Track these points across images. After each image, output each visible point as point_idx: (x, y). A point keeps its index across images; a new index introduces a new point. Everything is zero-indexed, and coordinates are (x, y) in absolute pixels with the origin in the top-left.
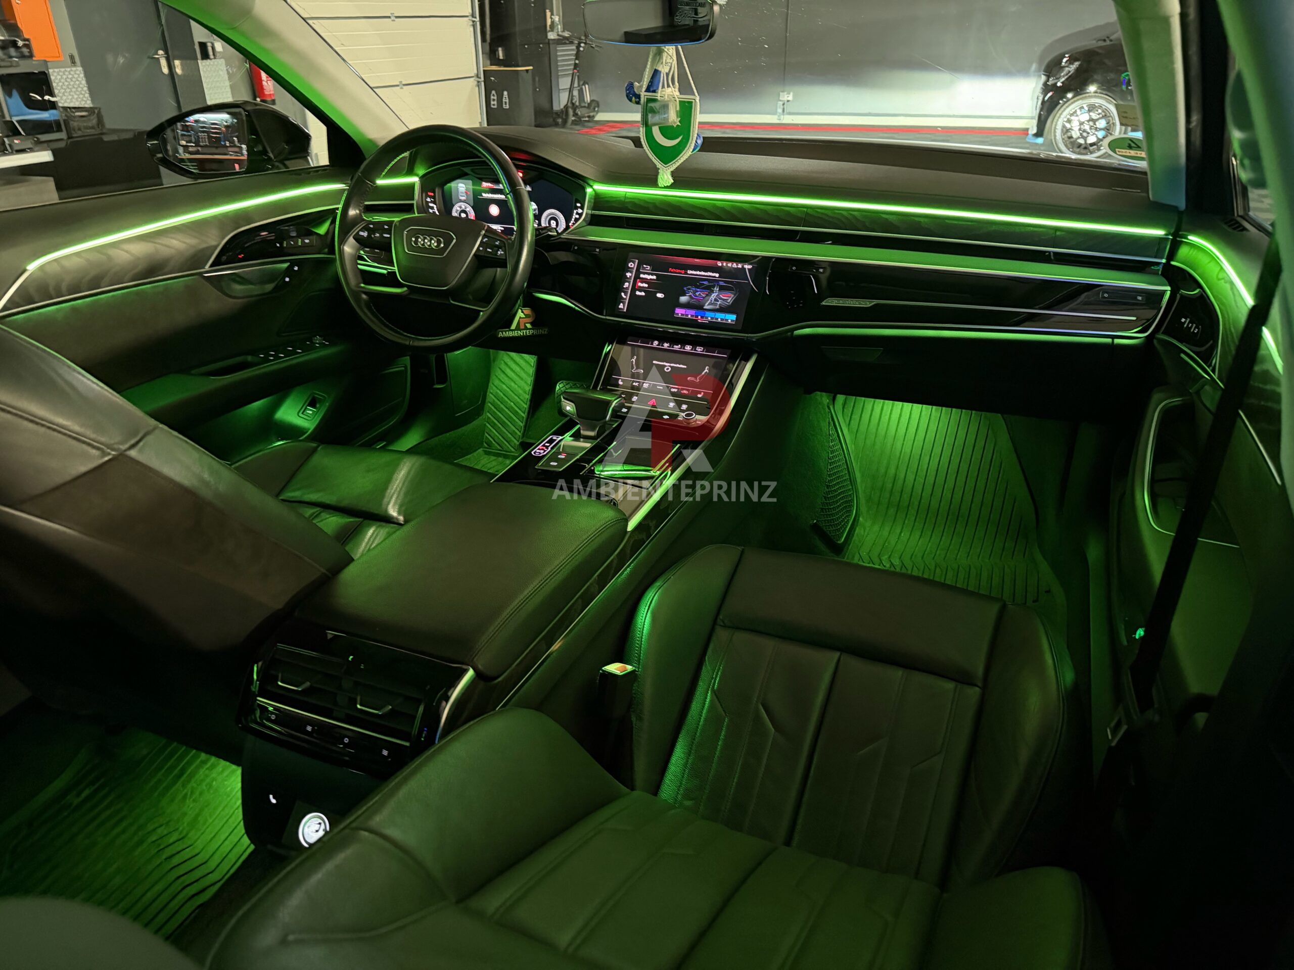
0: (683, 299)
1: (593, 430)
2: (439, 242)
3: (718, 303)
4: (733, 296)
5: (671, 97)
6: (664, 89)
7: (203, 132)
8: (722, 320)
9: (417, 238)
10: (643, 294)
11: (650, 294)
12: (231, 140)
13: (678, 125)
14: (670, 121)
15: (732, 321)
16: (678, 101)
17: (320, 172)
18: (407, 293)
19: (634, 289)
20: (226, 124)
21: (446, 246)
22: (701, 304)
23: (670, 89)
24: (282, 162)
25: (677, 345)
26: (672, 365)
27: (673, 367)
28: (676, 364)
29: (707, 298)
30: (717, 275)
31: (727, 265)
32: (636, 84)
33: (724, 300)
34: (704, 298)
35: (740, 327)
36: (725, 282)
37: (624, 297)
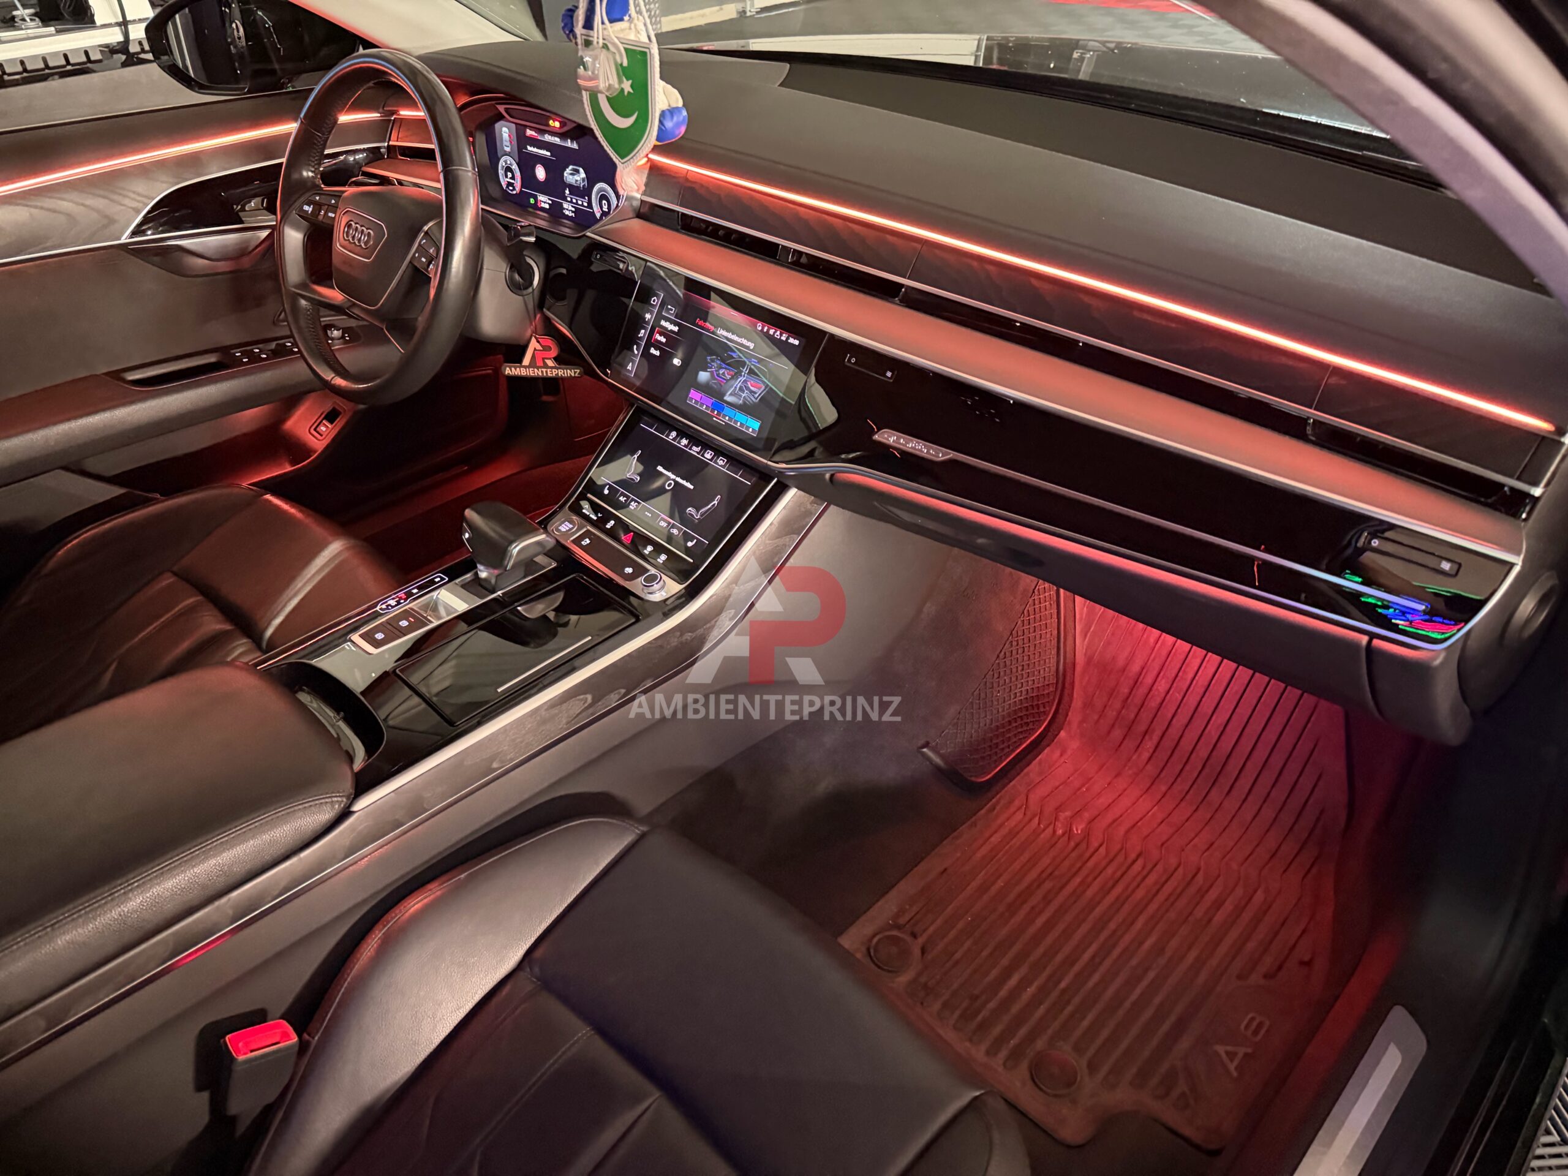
0: (703, 376)
3: (743, 395)
4: (763, 387)
8: (742, 424)
10: (657, 353)
11: (666, 357)
15: (753, 432)
19: (651, 343)
25: (698, 447)
26: (679, 479)
29: (732, 382)
30: (752, 346)
33: (752, 392)
34: (727, 381)
35: (759, 445)
37: (636, 352)
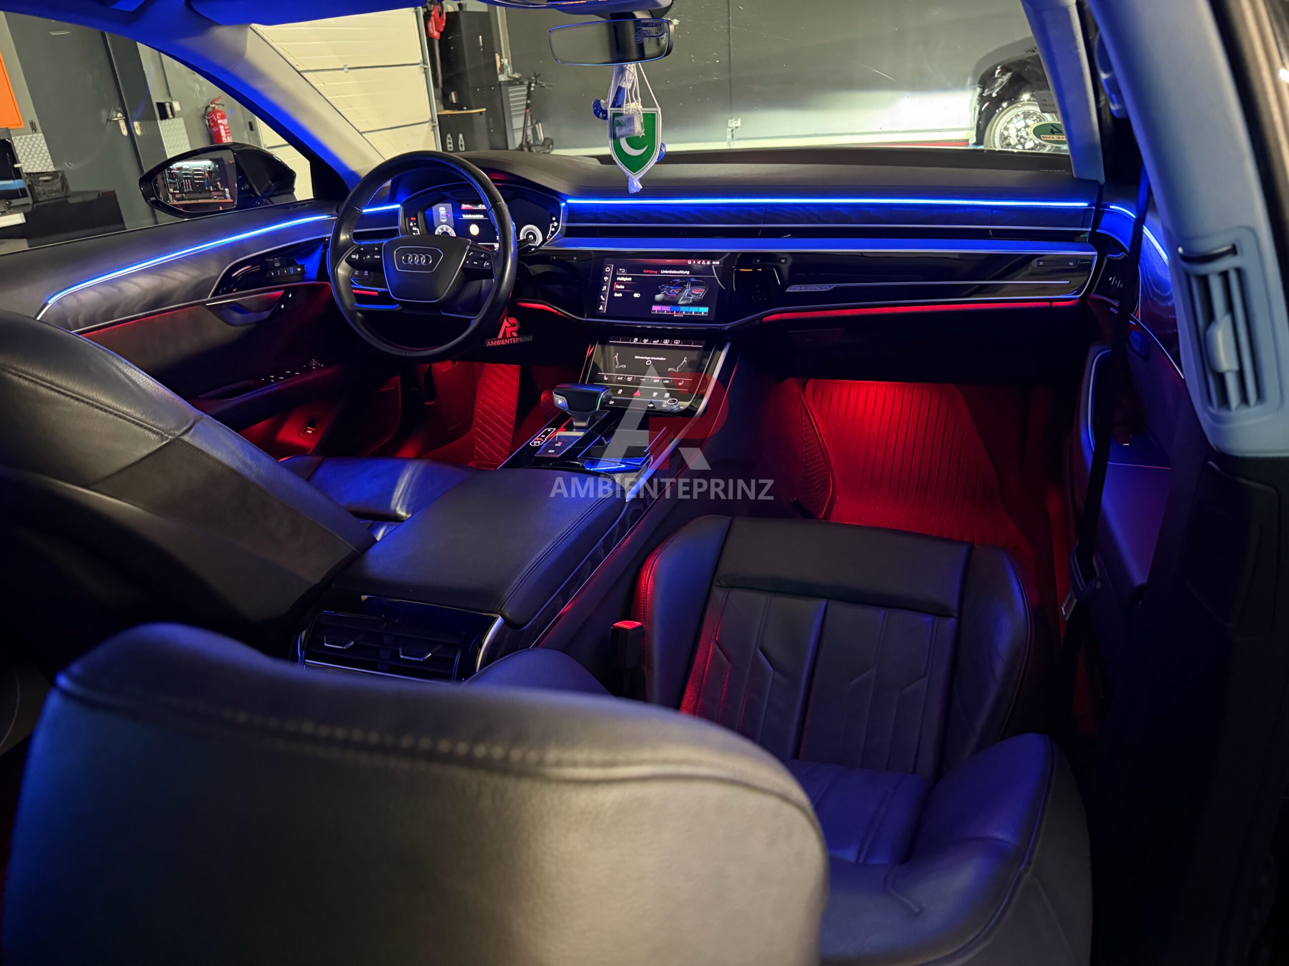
0: (659, 297)
1: (584, 420)
2: (427, 259)
3: (691, 298)
4: (704, 290)
5: (636, 111)
6: (628, 104)
7: (187, 178)
8: (695, 313)
9: (407, 257)
10: (620, 295)
11: (627, 295)
12: (214, 184)
13: (643, 136)
14: (636, 132)
15: (705, 313)
16: (642, 114)
17: (306, 205)
18: (400, 308)
19: (612, 291)
20: (208, 169)
21: (435, 261)
22: (675, 300)
23: (634, 104)
24: (268, 198)
25: (657, 340)
26: (652, 358)
27: (654, 360)
28: (657, 357)
29: (680, 294)
30: (688, 273)
31: (696, 263)
32: (602, 101)
33: (696, 295)
34: (677, 294)
35: (713, 319)
36: (696, 278)
37: (603, 299)
